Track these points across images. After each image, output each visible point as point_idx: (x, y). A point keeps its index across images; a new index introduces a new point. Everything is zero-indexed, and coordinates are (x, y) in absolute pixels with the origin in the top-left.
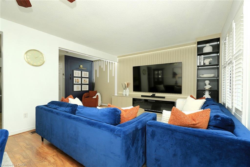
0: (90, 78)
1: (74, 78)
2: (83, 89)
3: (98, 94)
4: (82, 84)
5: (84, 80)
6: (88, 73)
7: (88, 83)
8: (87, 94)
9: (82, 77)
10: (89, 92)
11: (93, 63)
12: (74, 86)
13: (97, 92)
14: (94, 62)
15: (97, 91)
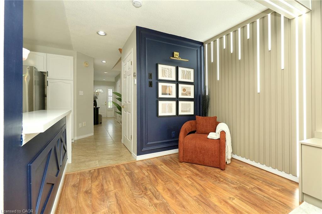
0: (198, 83)
1: (160, 85)
2: (182, 111)
3: (222, 127)
4: (177, 100)
5: (184, 90)
6: (192, 71)
7: (192, 96)
8: (191, 126)
9: (177, 82)
10: (195, 119)
11: (204, 47)
12: (161, 103)
13: (218, 120)
14: (206, 45)
15: (216, 118)
